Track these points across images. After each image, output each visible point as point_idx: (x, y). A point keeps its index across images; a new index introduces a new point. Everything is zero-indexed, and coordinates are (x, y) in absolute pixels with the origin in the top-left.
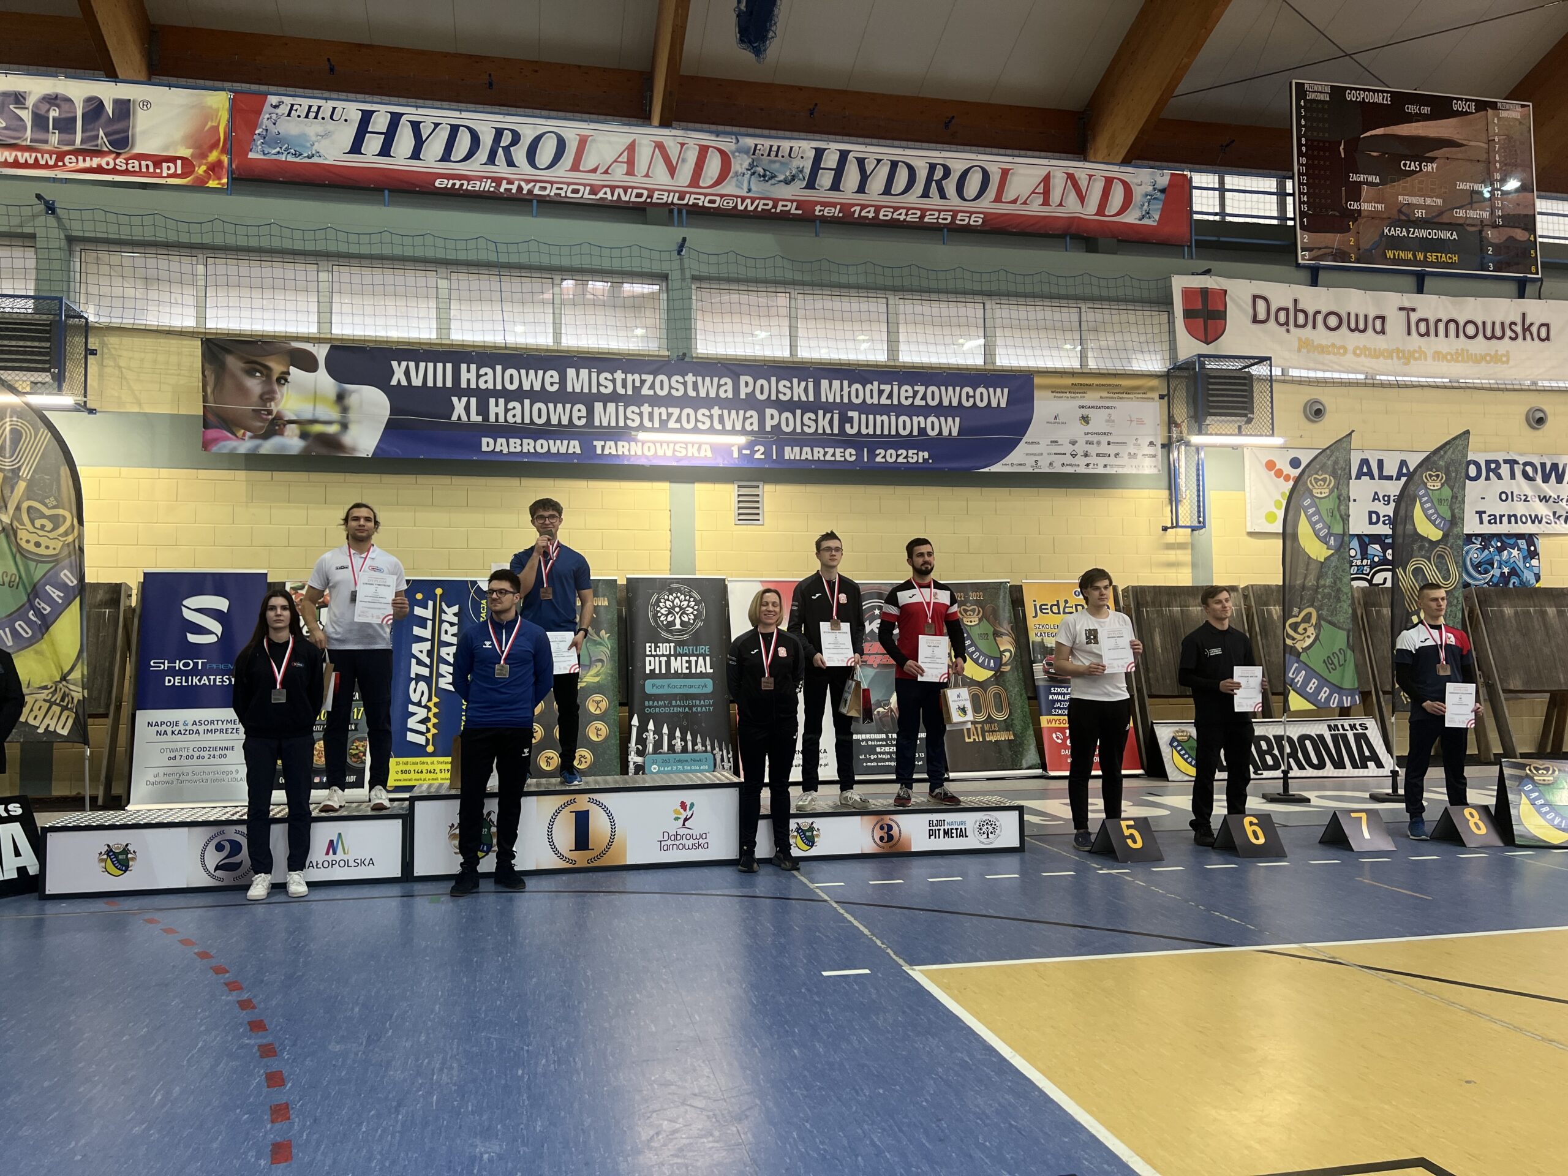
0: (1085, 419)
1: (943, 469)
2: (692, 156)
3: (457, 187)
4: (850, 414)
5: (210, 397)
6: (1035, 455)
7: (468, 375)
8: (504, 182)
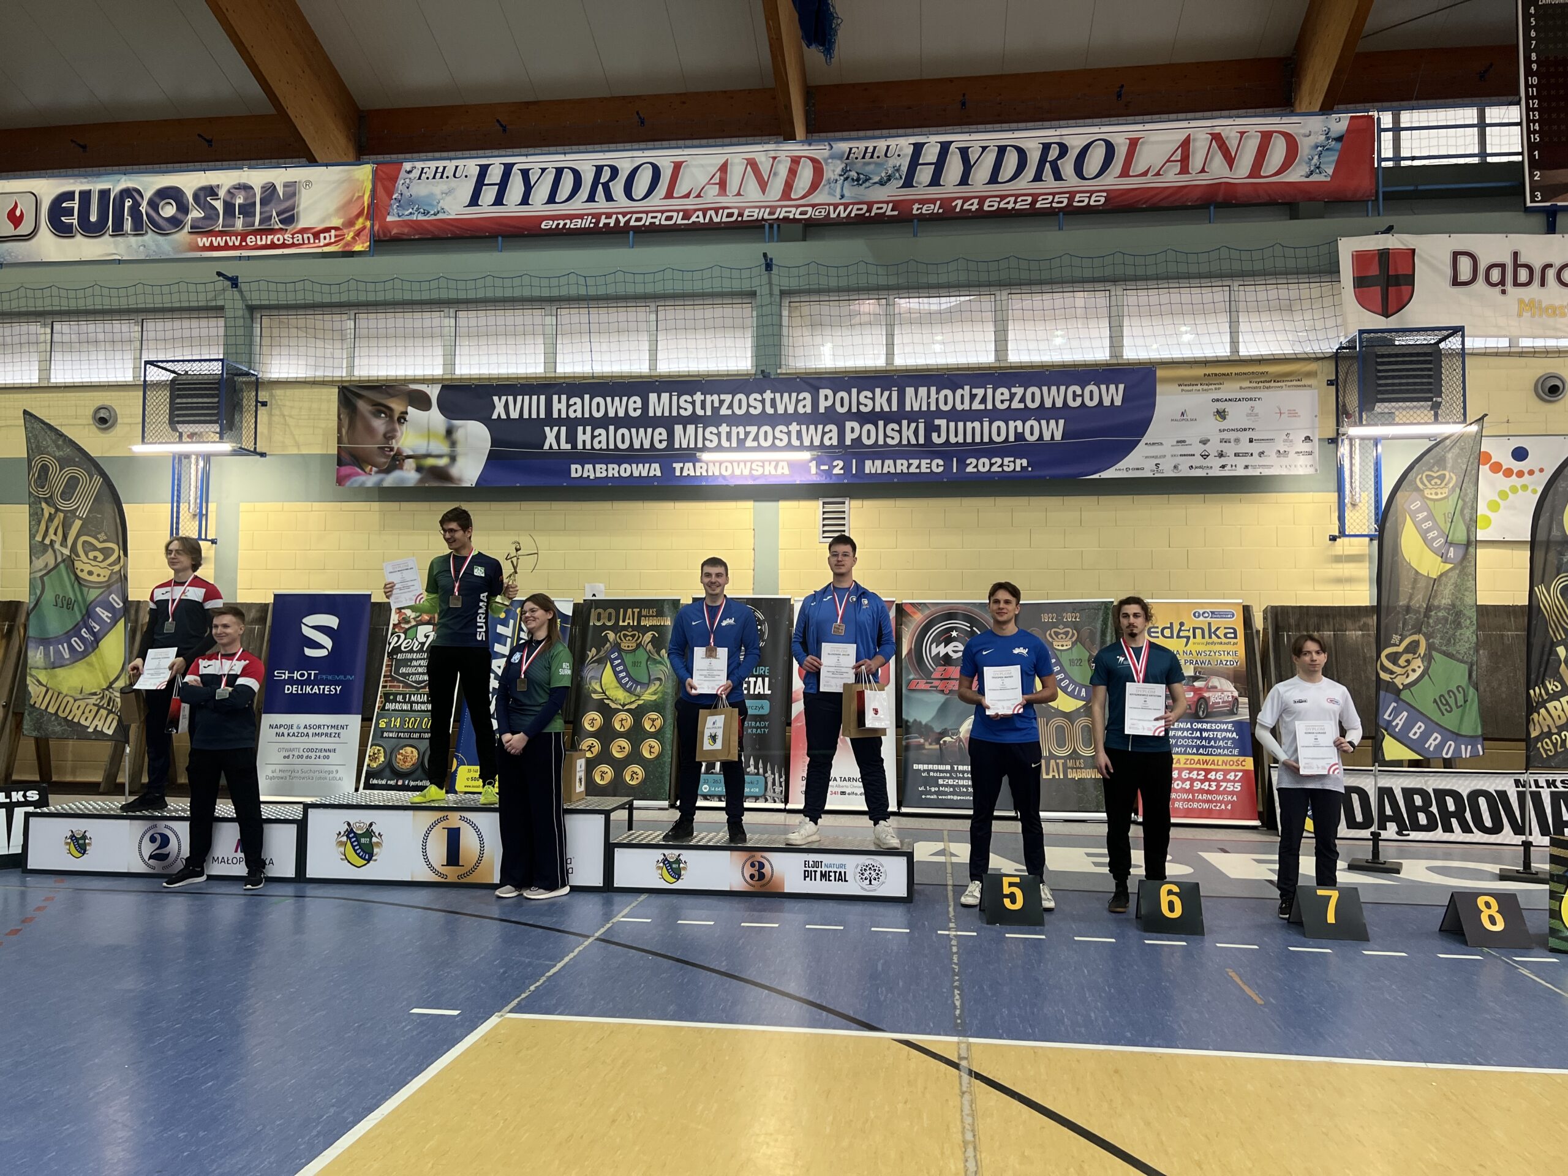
0: (1221, 414)
1: (1044, 477)
2: (783, 171)
3: (561, 226)
4: (937, 422)
5: (345, 439)
6: (1156, 457)
7: (559, 406)
8: (604, 217)
